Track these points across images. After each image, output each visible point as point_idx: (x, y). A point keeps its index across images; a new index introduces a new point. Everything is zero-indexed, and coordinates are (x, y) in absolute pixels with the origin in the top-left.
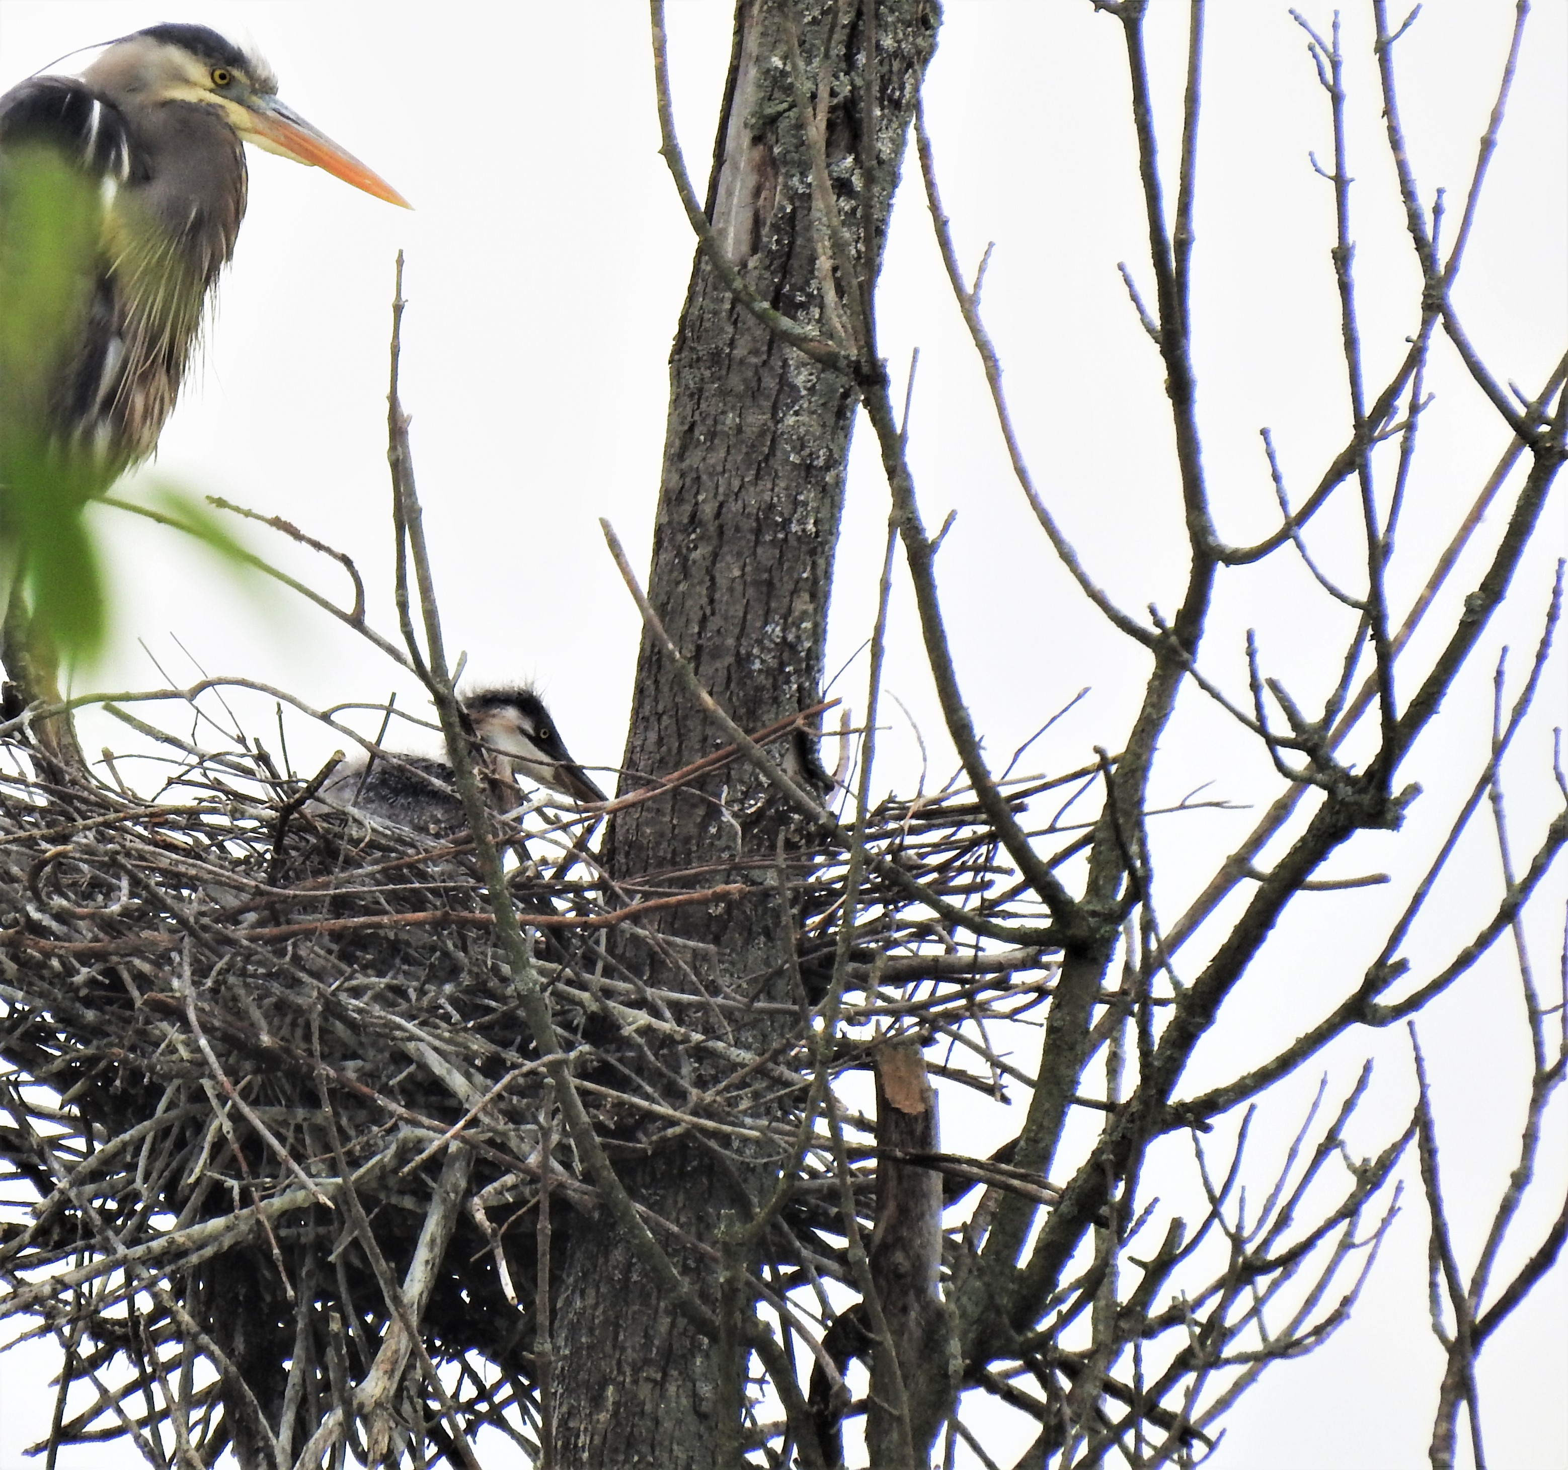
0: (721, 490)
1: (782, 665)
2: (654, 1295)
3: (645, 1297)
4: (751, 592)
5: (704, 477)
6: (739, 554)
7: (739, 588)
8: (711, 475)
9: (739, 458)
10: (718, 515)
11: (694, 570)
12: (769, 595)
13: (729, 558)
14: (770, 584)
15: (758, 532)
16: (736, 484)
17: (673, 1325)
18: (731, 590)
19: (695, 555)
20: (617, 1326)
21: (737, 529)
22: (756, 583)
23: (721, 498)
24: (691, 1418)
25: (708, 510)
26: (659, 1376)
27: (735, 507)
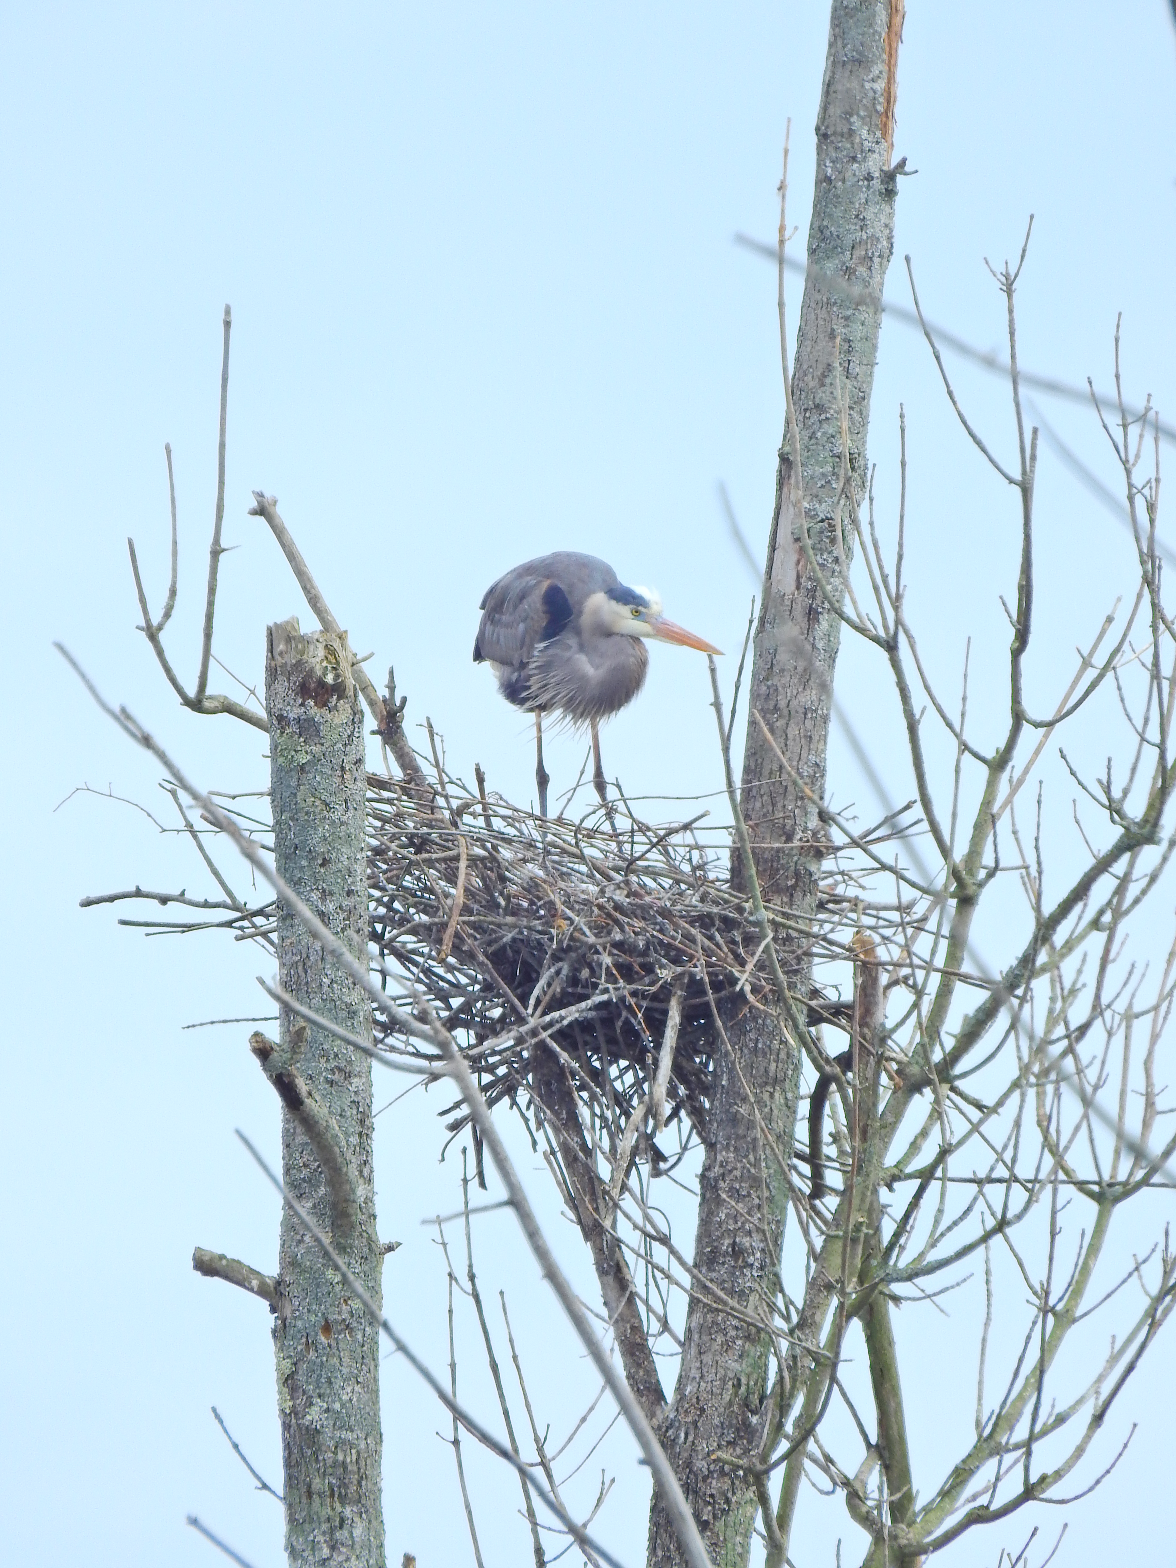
0: (789, 695)
1: (815, 773)
2: (769, 1053)
3: (765, 1055)
4: (803, 740)
5: (780, 689)
6: (798, 724)
7: (798, 739)
8: (783, 688)
9: (796, 680)
10: (788, 706)
11: (777, 731)
12: (810, 742)
13: (793, 725)
14: (810, 737)
15: (806, 714)
16: (795, 693)
17: (777, 1067)
18: (794, 740)
19: (778, 724)
20: (752, 1067)
21: (797, 712)
22: (806, 737)
23: (789, 698)
24: (784, 1108)
25: (782, 704)
26: (772, 1090)
27: (794, 703)
